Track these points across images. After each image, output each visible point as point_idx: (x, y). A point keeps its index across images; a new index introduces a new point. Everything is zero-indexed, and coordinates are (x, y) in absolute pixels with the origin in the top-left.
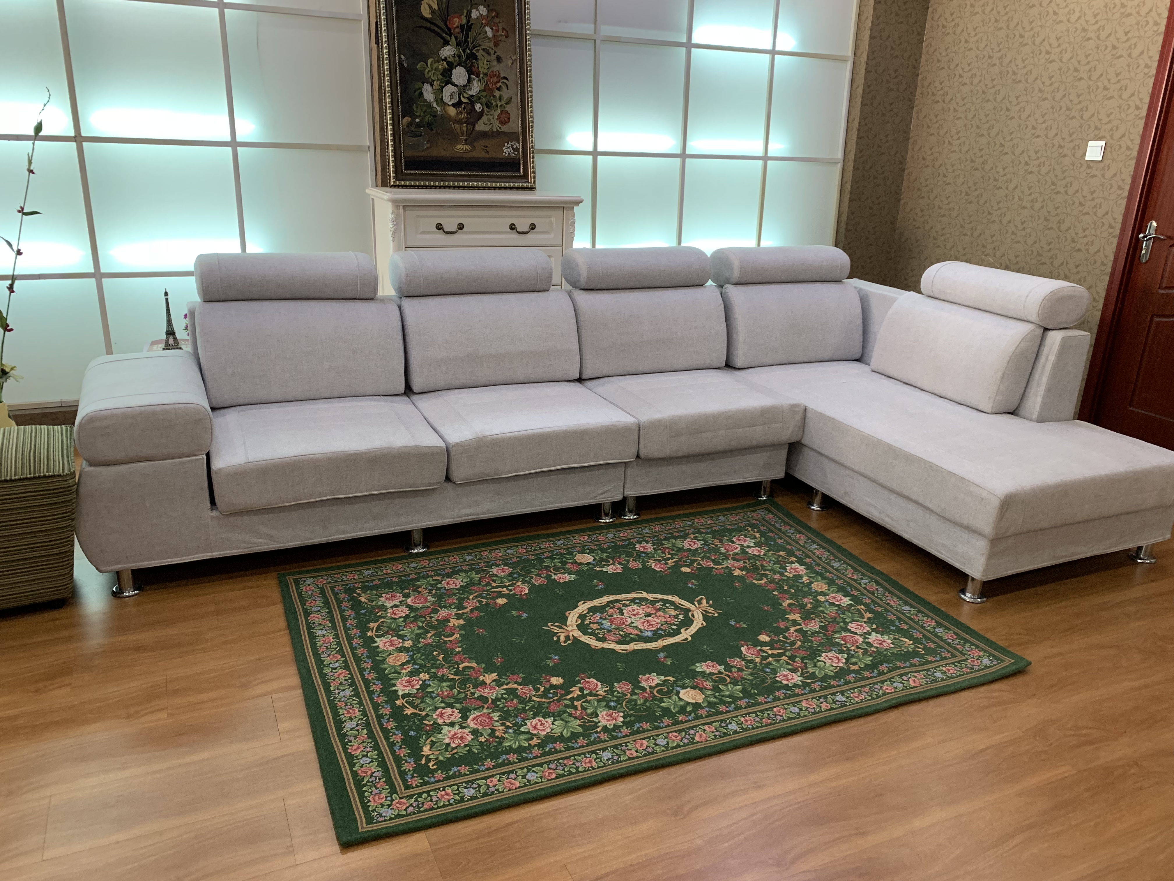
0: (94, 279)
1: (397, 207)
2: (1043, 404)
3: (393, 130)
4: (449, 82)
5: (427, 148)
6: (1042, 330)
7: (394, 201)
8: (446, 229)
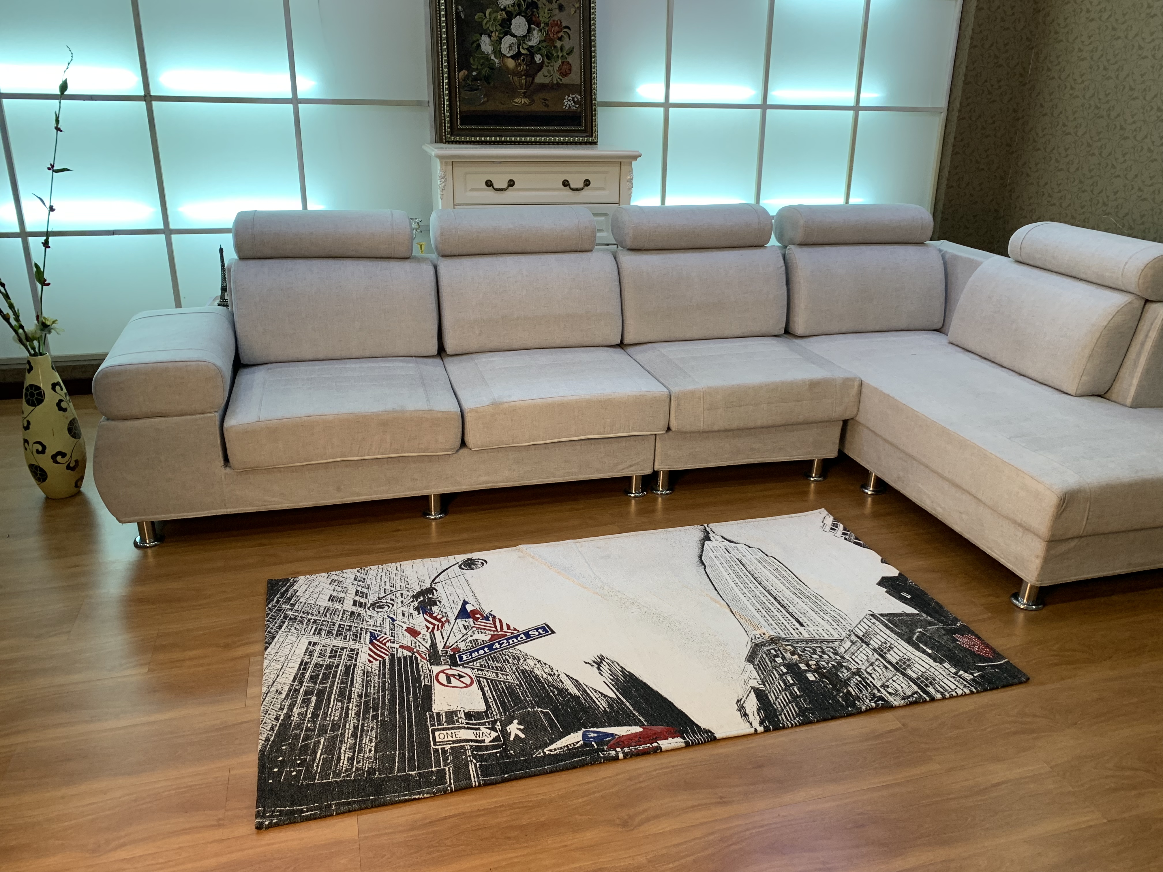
0: (164, 235)
1: (446, 164)
2: (1140, 386)
3: (449, 83)
4: (508, 32)
5: (483, 103)
6: (1143, 303)
7: (441, 157)
8: (496, 187)
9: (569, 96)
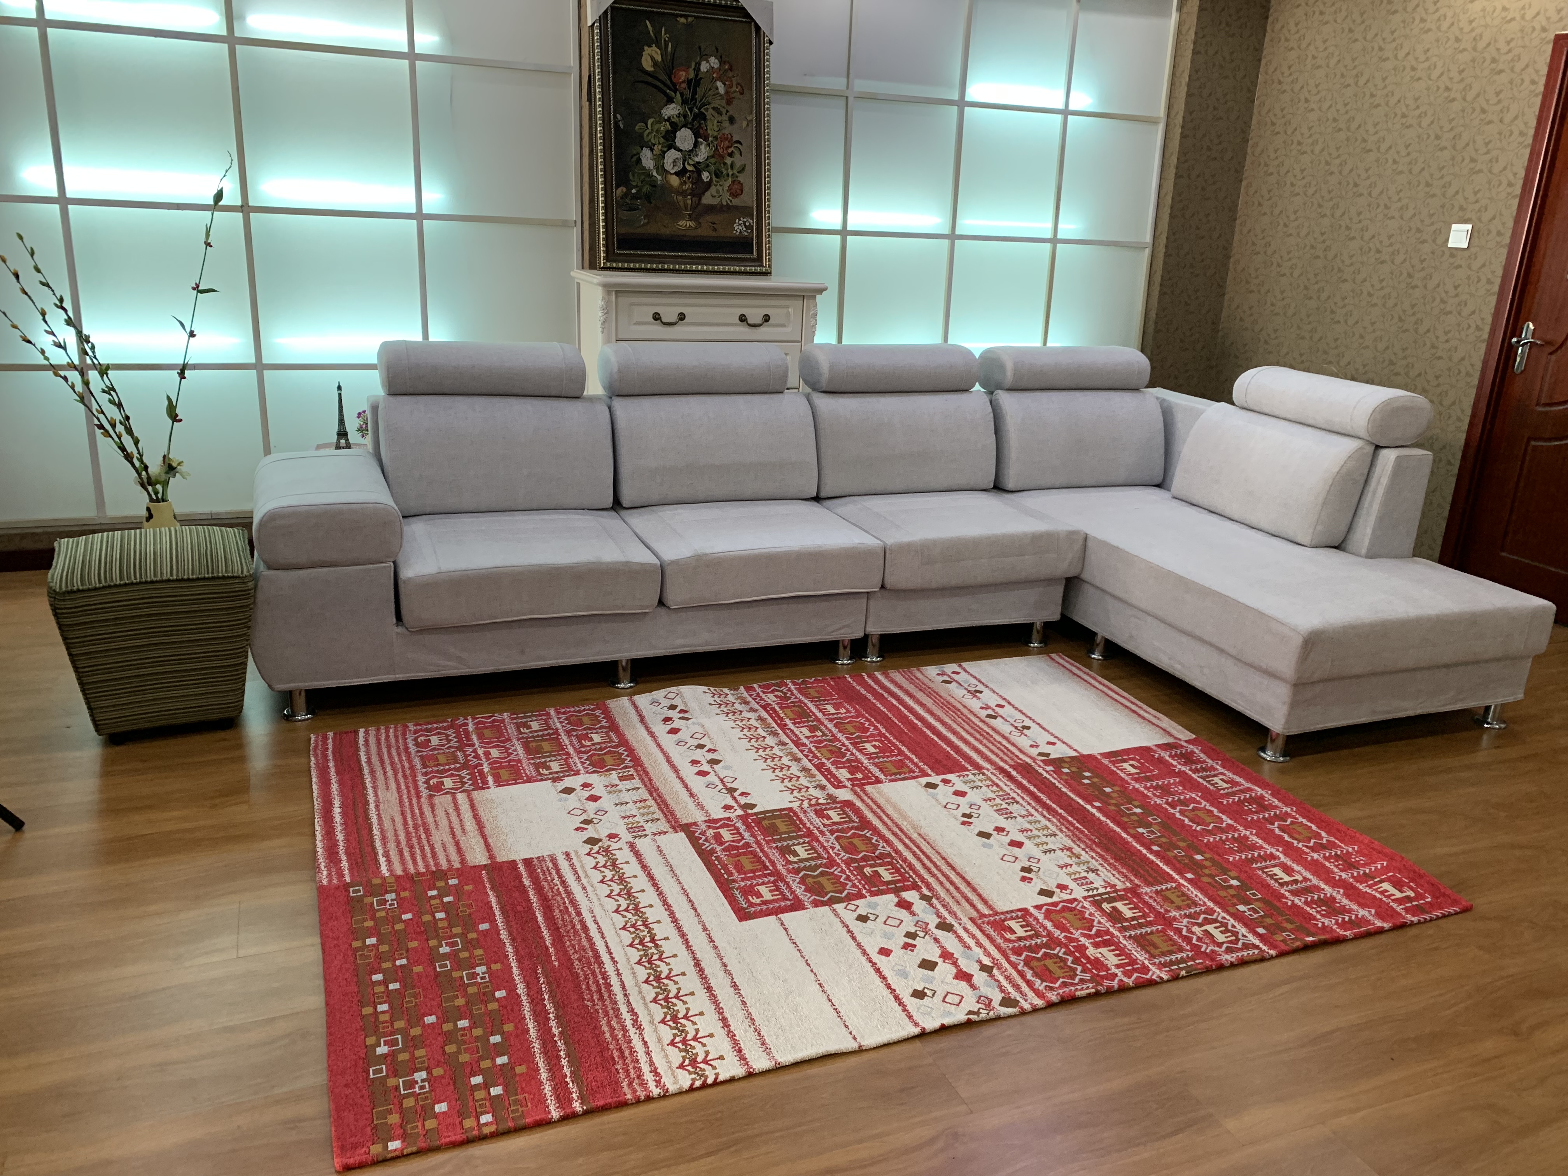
0: (255, 371)
1: (609, 293)
2: (1374, 537)
3: (605, 202)
4: (672, 146)
5: (644, 224)
6: (1373, 447)
7: (601, 285)
8: (664, 320)
9: (740, 220)
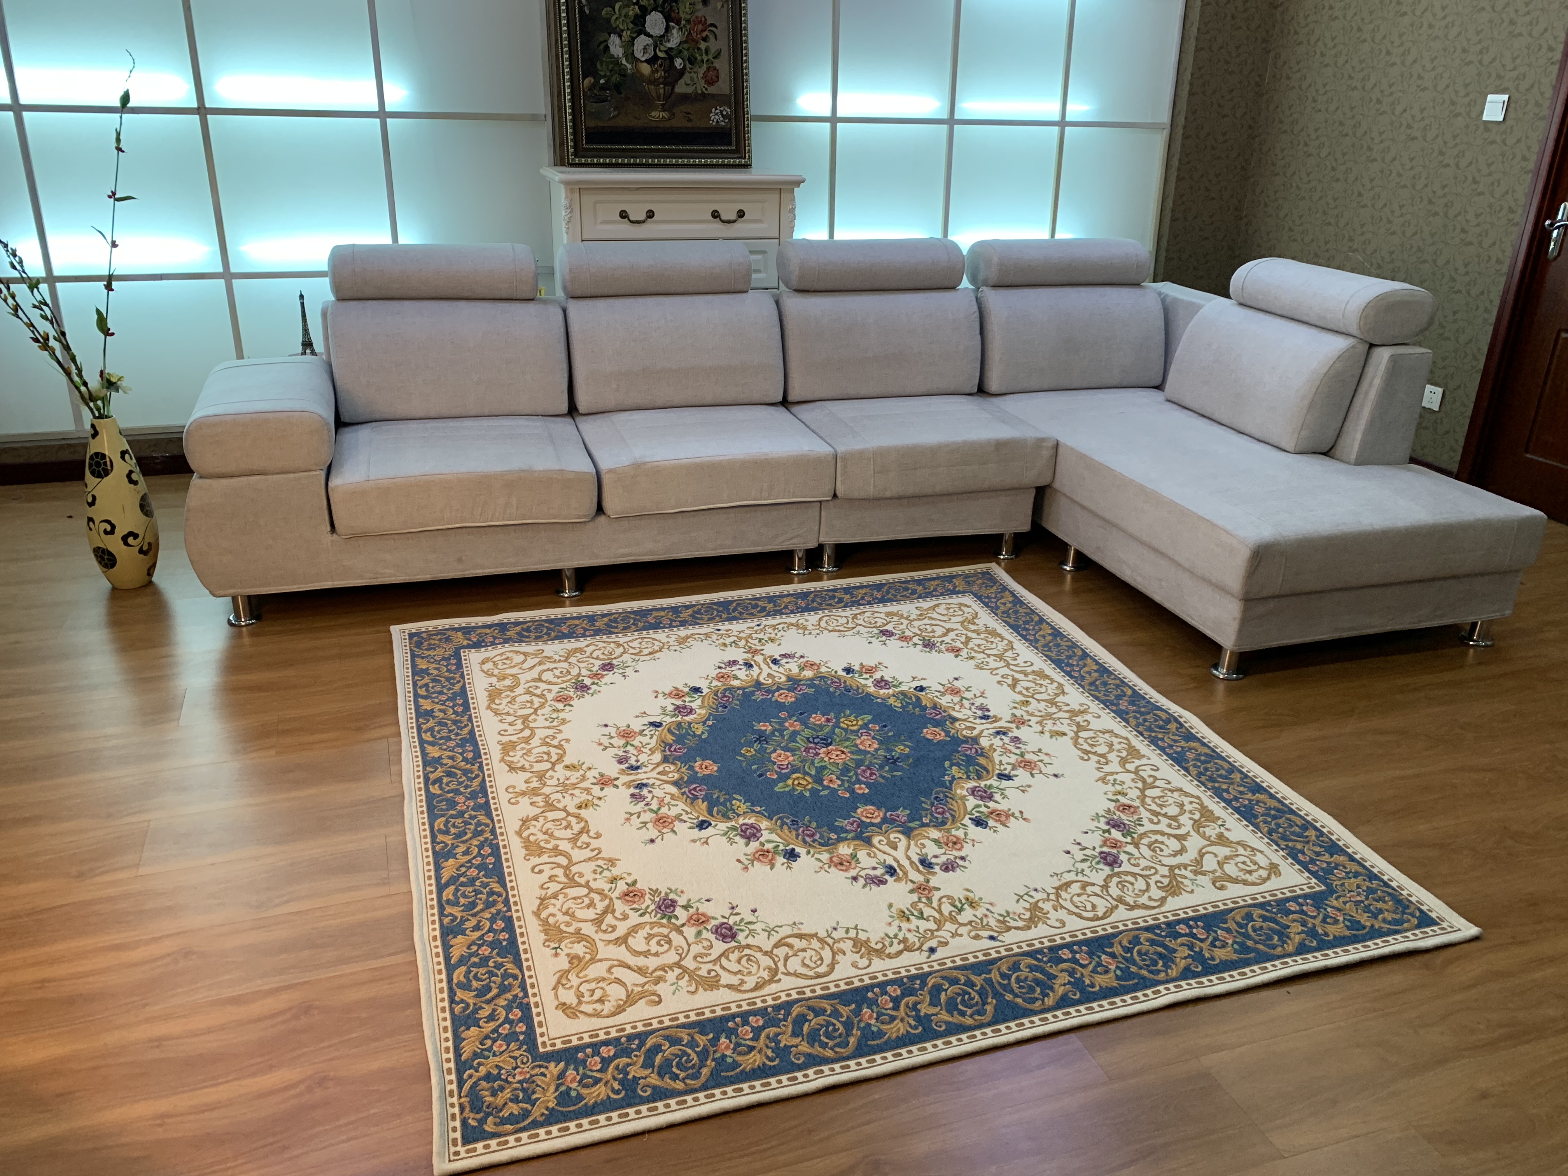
0: (223, 281)
1: (572, 191)
2: (1363, 441)
3: (572, 93)
4: (642, 31)
5: (613, 118)
6: (1367, 346)
7: (567, 183)
8: (632, 218)
9: (716, 109)
